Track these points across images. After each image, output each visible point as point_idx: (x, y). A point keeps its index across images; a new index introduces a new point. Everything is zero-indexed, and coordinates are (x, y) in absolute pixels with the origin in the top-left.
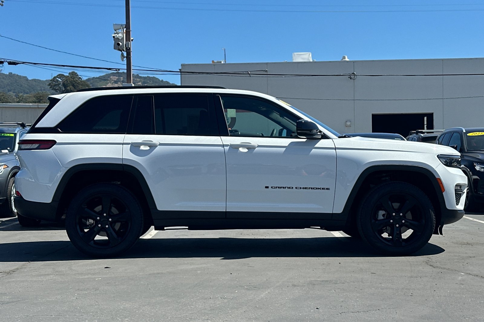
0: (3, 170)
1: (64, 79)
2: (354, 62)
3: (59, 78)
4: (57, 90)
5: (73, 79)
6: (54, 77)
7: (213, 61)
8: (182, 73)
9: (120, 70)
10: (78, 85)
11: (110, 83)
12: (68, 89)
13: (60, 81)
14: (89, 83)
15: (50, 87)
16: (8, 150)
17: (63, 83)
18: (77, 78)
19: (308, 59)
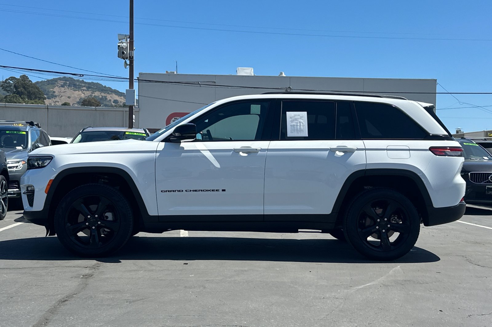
0: (22, 166)
1: (16, 81)
2: (290, 78)
3: (11, 81)
4: (8, 91)
5: (24, 81)
6: (7, 80)
7: (167, 71)
8: (140, 81)
9: (84, 76)
10: (28, 87)
11: (57, 87)
12: (19, 91)
13: (11, 83)
14: (38, 85)
15: (2, 88)
16: (22, 147)
17: (14, 85)
18: (28, 81)
19: (251, 74)
